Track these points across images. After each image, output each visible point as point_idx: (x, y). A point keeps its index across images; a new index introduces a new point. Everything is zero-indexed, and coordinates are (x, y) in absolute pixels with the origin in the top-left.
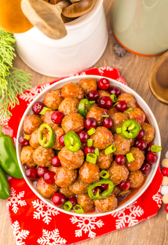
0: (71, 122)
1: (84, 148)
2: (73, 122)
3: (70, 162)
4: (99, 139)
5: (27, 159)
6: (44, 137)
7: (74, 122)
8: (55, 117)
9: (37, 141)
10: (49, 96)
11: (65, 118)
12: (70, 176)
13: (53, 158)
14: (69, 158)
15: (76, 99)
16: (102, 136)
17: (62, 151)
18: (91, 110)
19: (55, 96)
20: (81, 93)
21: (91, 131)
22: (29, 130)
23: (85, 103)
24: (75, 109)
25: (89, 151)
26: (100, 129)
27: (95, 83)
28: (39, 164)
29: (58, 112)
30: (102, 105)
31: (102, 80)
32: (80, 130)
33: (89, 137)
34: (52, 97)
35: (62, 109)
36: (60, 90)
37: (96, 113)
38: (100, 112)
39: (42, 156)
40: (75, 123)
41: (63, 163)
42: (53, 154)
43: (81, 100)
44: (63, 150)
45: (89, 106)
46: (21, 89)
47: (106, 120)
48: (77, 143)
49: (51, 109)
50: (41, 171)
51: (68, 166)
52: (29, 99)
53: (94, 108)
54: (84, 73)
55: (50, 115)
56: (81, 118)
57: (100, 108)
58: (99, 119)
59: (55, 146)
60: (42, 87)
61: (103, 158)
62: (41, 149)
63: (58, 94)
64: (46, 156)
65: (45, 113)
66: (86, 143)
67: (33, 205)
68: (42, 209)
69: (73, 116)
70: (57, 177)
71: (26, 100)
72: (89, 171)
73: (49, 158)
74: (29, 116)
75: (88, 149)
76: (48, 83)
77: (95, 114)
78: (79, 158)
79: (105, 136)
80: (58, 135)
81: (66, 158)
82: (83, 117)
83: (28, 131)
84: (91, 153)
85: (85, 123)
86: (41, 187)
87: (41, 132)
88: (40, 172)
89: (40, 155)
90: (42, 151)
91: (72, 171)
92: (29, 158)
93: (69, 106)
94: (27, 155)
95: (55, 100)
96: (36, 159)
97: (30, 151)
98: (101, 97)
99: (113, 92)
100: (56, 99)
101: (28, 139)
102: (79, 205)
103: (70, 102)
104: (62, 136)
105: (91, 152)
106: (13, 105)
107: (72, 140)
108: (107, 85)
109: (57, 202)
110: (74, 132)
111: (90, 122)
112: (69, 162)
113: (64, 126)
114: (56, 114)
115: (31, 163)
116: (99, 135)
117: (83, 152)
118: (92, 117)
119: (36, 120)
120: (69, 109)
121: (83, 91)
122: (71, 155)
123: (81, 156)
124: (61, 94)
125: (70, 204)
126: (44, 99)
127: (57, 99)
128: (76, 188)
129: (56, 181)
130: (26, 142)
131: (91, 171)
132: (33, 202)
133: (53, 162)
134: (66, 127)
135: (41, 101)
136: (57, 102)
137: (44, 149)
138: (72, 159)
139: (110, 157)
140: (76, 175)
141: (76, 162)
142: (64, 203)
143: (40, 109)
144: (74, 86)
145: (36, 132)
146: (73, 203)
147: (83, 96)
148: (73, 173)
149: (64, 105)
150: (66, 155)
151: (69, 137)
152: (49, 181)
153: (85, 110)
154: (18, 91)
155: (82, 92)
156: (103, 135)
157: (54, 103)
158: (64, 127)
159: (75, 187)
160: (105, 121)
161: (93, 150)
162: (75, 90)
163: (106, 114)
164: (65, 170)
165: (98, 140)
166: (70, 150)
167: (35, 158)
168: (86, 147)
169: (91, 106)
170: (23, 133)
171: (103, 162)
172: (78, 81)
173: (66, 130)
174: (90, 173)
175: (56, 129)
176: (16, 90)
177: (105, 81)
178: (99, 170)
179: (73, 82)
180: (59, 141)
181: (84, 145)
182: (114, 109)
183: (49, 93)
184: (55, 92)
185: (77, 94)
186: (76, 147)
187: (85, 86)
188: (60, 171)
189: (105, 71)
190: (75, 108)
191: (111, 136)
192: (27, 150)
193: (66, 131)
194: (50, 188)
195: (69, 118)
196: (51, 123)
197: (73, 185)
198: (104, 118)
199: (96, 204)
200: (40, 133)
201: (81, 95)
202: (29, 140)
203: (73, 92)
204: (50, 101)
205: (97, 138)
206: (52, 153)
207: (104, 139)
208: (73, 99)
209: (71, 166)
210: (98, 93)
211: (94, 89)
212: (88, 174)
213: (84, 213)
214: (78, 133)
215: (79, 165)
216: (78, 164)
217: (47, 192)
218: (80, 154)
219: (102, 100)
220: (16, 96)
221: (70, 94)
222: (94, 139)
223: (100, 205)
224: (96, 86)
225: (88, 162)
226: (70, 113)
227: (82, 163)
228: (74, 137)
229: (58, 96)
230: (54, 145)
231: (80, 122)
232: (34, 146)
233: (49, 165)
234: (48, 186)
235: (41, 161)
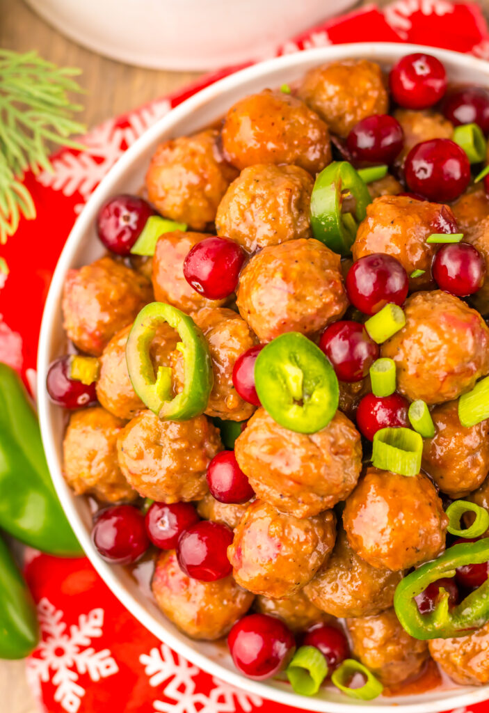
0: (280, 289)
1: (357, 402)
2: (291, 285)
3: (296, 485)
4: (426, 356)
5: (94, 471)
6: (160, 368)
7: (295, 286)
8: (205, 269)
9: (130, 388)
10: (169, 164)
11: (252, 270)
12: (301, 544)
13: (212, 465)
14: (287, 464)
15: (296, 168)
16: (440, 342)
17: (250, 432)
18: (373, 216)
19: (197, 160)
20: (313, 134)
21: (384, 323)
22: (92, 335)
23: (340, 184)
24: (295, 216)
25: (382, 415)
26: (426, 306)
27: (377, 82)
28: (149, 495)
29: (217, 242)
30: (424, 181)
31: (409, 61)
32: (329, 319)
33: (378, 351)
34: (183, 170)
35: (234, 226)
36: (216, 133)
37: (397, 230)
38: (419, 220)
39: (159, 456)
40: (298, 291)
41: (260, 486)
42: (214, 443)
43: (319, 171)
44: (256, 429)
45: (359, 196)
46: (38, 143)
47: (450, 256)
48: (321, 387)
49: (183, 228)
50: (167, 525)
51: (286, 499)
52: (83, 181)
53: (387, 202)
54: (321, 39)
55: (179, 257)
56: (327, 263)
57: (414, 200)
58: (417, 257)
59: (216, 407)
60: (135, 121)
61: (452, 445)
62: (151, 423)
63: (209, 151)
64: (179, 454)
65: (156, 248)
66: (366, 379)
67: (149, 671)
68: (191, 686)
69: (291, 258)
70: (239, 551)
71: (69, 191)
72: (392, 515)
73: (197, 464)
74: (84, 270)
75: (376, 409)
76: (160, 100)
77: (395, 237)
78: (337, 458)
79: (455, 340)
80: (223, 355)
81: (272, 468)
82: (339, 256)
83: (85, 337)
84: (391, 426)
85: (348, 282)
86: (173, 597)
87: (143, 346)
88: (162, 528)
89: (149, 454)
90: (159, 435)
91: (311, 523)
92: (102, 465)
93: (264, 205)
94: (91, 457)
95: (195, 180)
96: (133, 471)
97: (103, 433)
98: (411, 144)
99: (466, 113)
100: (201, 176)
101: (87, 380)
102: (358, 660)
103: (267, 188)
104: (247, 361)
105: (394, 422)
106: (9, 221)
107: (294, 376)
108: (437, 84)
109: (255, 662)
110: (299, 335)
111: (374, 276)
112: (292, 487)
113: (252, 310)
114: (204, 250)
115: (113, 487)
116: (423, 341)
117: (351, 424)
118: (382, 251)
119: (116, 284)
120: (267, 221)
121: (326, 127)
122: (297, 450)
123: (347, 447)
124: (221, 151)
125: (312, 660)
126: (147, 178)
127: (206, 176)
128: (339, 593)
129: (237, 571)
130: (81, 394)
131: (402, 515)
132: (144, 659)
133: (215, 485)
134: (260, 315)
135: (134, 189)
136: (208, 187)
137: (168, 422)
138: (305, 468)
139: (483, 433)
140: (329, 536)
141: (326, 481)
142: (289, 658)
143: (134, 227)
144: (278, 109)
145: (122, 342)
146: (328, 656)
147: (327, 147)
148: (313, 532)
149: (239, 204)
150: (273, 452)
151: (277, 364)
152: (208, 570)
153: (341, 220)
154: (25, 154)
155: (321, 131)
156: (441, 334)
157: (196, 194)
158: (249, 312)
159: (332, 588)
160: (443, 264)
161: (399, 413)
162: (287, 127)
163: (447, 227)
164: (276, 518)
165: (420, 363)
166: (288, 428)
167: (130, 467)
168: (367, 397)
169: (371, 192)
170: (66, 348)
171: (452, 460)
172: (296, 79)
173: (264, 328)
174: (397, 525)
175: (215, 324)
176: (14, 150)
177: (422, 68)
178: (440, 502)
179: (273, 86)
180: (230, 382)
181: (357, 387)
182: (478, 194)
183: (164, 148)
184: (193, 145)
185: (296, 142)
186: (318, 406)
187: (330, 99)
188: (252, 524)
189: (417, 17)
190: (296, 213)
191: (480, 338)
192: (89, 428)
193: (262, 330)
194: (216, 596)
195: (271, 266)
196: (189, 296)
197: (323, 578)
198: (439, 249)
199: (436, 656)
200: (139, 349)
201: (318, 147)
202: (94, 384)
203: (279, 136)
204: (173, 188)
205: (416, 353)
206: (207, 435)
207: (448, 355)
208: (283, 171)
209: (300, 499)
210: (397, 126)
211: (375, 112)
212: (388, 531)
213: (384, 693)
214: (322, 335)
215: (343, 491)
216: (336, 490)
217: (201, 618)
218: (342, 442)
219: (419, 159)
220: (16, 178)
221: (263, 147)
222: (399, 358)
223: (458, 660)
224: (384, 93)
225: (383, 473)
226: (273, 244)
227: (353, 480)
228: (303, 358)
229: (207, 161)
230: (210, 402)
231: (322, 280)
232: (121, 409)
233: (198, 494)
234: (206, 592)
235: (158, 480)
